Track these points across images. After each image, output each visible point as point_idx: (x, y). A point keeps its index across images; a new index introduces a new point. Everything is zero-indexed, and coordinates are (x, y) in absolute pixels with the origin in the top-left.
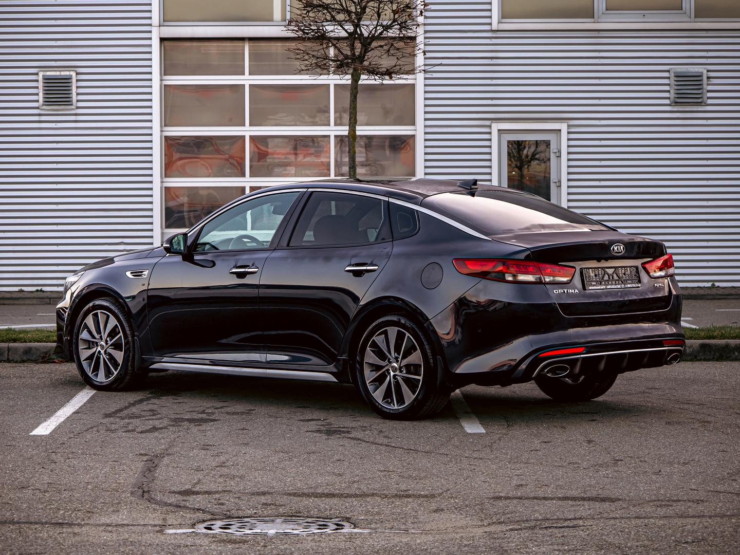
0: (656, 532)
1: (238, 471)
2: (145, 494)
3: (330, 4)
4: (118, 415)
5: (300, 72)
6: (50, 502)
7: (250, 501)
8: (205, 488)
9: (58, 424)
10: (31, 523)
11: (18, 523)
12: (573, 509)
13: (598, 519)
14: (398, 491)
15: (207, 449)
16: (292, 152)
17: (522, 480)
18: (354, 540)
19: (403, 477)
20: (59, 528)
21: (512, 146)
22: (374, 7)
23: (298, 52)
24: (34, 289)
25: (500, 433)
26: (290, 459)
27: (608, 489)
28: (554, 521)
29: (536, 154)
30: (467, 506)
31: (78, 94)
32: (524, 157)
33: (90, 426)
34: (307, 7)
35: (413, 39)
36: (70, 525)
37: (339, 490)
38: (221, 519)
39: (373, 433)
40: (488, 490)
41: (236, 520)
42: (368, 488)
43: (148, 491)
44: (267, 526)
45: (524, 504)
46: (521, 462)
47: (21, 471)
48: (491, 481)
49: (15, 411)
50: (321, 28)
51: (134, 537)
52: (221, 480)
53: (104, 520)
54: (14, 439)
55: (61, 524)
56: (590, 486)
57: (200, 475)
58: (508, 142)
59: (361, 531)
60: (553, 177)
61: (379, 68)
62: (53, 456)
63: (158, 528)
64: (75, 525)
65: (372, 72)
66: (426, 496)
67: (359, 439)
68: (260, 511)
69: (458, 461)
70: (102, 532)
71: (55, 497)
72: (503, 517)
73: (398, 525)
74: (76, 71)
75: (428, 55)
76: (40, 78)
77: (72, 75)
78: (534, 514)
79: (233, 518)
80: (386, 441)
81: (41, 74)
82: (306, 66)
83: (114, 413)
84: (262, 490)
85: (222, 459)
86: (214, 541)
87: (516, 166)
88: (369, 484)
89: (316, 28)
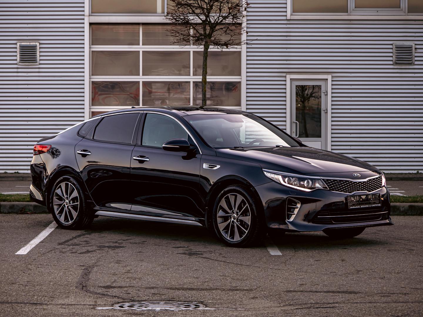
0: (380, 311)
1: (137, 275)
2: (84, 288)
3: (192, 3)
4: (66, 243)
5: (174, 43)
6: (29, 291)
7: (145, 292)
8: (118, 285)
9: (31, 249)
10: (18, 303)
11: (11, 303)
12: (332, 297)
13: (347, 303)
14: (231, 287)
15: (119, 263)
16: (167, 91)
17: (303, 281)
18: (206, 314)
19: (234, 279)
20: (35, 306)
21: (298, 88)
22: (217, 6)
23: (172, 31)
24: (13, 171)
25: (291, 255)
26: (168, 269)
27: (353, 287)
28: (321, 304)
29: (312, 94)
30: (271, 296)
31: (40, 56)
32: (305, 95)
33: (50, 250)
34: (178, 5)
35: (240, 24)
36: (41, 304)
37: (196, 286)
38: (128, 302)
39: (216, 255)
40: (283, 287)
41: (137, 302)
42: (213, 285)
43: (86, 286)
44: (155, 306)
45: (304, 295)
46: (302, 272)
47: (11, 274)
48: (285, 282)
49: (6, 241)
50: (186, 18)
51: (78, 311)
52: (128, 280)
53: (60, 302)
54: (6, 257)
55: (36, 304)
56: (343, 285)
57: (115, 278)
58: (296, 86)
59: (210, 309)
60: (323, 107)
61: (220, 42)
62: (30, 266)
63: (92, 307)
64: (44, 304)
65: (216, 44)
66: (247, 290)
67: (208, 258)
68: (151, 297)
69: (266, 271)
70: (60, 308)
71: (31, 289)
72: (292, 302)
73: (231, 306)
74: (39, 42)
75: (249, 34)
76: (18, 46)
77: (37, 45)
78: (310, 301)
79: (135, 301)
80: (224, 259)
81: (18, 44)
82: (177, 40)
83: (64, 242)
84: (152, 286)
85: (128, 268)
86: (125, 314)
87: (301, 101)
88: (214, 283)
89: (183, 18)
